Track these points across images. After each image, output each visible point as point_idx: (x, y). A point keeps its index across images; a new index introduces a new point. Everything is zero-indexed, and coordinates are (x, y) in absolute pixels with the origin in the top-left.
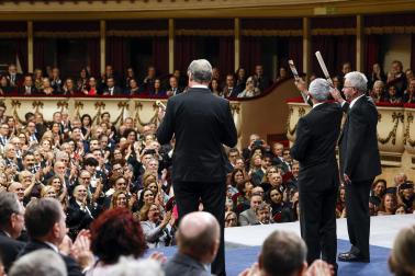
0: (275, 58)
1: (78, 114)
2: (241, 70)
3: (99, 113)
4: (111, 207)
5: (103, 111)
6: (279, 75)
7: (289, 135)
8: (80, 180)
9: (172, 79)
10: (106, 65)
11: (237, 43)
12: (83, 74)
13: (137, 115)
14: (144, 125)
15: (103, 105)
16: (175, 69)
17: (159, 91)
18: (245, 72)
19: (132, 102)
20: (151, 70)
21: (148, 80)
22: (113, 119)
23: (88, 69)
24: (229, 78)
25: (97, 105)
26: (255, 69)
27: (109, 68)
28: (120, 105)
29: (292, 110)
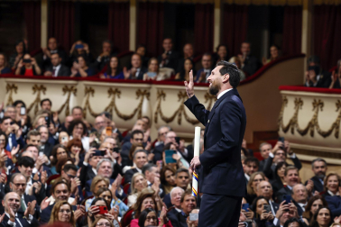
0: (266, 34)
1: (10, 99)
2: (222, 48)
3: (38, 99)
4: (52, 220)
5: (43, 97)
6: (269, 56)
7: (281, 133)
8: (13, 186)
9: (135, 57)
10: (49, 36)
11: (217, 13)
12: (19, 48)
13: (87, 103)
14: (95, 116)
15: (43, 88)
16: (138, 45)
17: (117, 73)
18: (228, 50)
19: (81, 86)
20: (106, 45)
21: (103, 59)
22: (55, 108)
23: (26, 42)
24: (205, 57)
25: (36, 88)
26: (240, 47)
27: (52, 40)
28: (66, 89)
29: (286, 101)
